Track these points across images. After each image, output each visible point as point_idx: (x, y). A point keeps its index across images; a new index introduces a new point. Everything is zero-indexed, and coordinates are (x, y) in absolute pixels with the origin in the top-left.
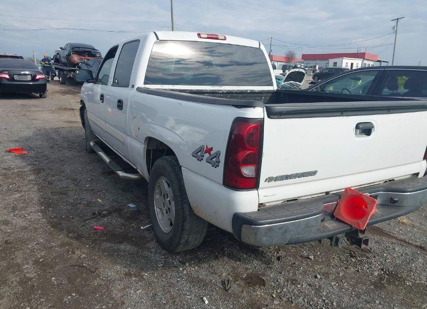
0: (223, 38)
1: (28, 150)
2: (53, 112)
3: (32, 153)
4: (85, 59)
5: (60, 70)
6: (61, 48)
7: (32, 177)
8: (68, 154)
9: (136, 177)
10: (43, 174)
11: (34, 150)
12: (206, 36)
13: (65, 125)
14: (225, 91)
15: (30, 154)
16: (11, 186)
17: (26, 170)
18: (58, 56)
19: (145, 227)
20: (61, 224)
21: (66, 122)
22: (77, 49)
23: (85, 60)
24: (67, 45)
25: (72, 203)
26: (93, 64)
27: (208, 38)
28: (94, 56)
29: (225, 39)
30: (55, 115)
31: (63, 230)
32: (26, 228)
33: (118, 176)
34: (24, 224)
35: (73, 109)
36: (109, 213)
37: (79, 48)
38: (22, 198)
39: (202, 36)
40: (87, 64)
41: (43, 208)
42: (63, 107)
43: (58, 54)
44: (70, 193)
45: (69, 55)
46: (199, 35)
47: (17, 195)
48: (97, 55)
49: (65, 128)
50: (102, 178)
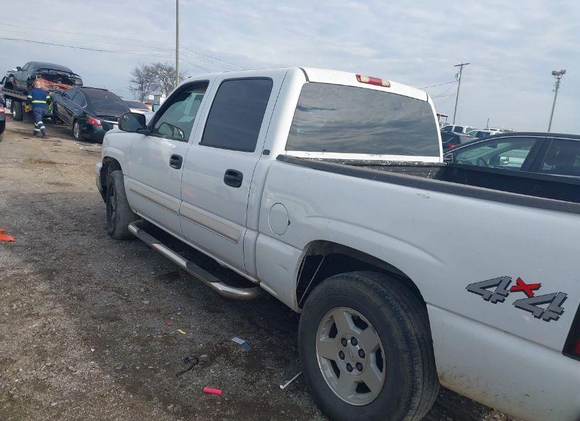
0: (388, 84)
1: (13, 234)
2: (23, 166)
3: (22, 240)
4: (57, 85)
5: (14, 99)
6: (19, 69)
7: (43, 286)
8: (85, 241)
9: (246, 293)
10: (59, 280)
11: (23, 234)
12: (368, 80)
13: (52, 189)
14: (390, 162)
15: (19, 240)
16: (15, 306)
17: (26, 271)
18: (11, 79)
19: (285, 386)
20: (141, 384)
21: (52, 184)
22: (47, 72)
23: (58, 88)
24: (30, 64)
25: (138, 339)
26: (74, 97)
27: (370, 83)
28: (71, 83)
29: (389, 86)
30: (27, 170)
31: (150, 398)
32: (83, 396)
33: (215, 291)
34: (74, 385)
35: (54, 163)
36: (212, 359)
37: (49, 70)
38: (46, 329)
39: (363, 79)
40: (64, 95)
41: (93, 350)
42: (37, 158)
43: (11, 75)
44: (125, 317)
45: (33, 79)
46: (358, 77)
47: (36, 324)
48: (76, 82)
49: (56, 194)
50: (162, 287)
